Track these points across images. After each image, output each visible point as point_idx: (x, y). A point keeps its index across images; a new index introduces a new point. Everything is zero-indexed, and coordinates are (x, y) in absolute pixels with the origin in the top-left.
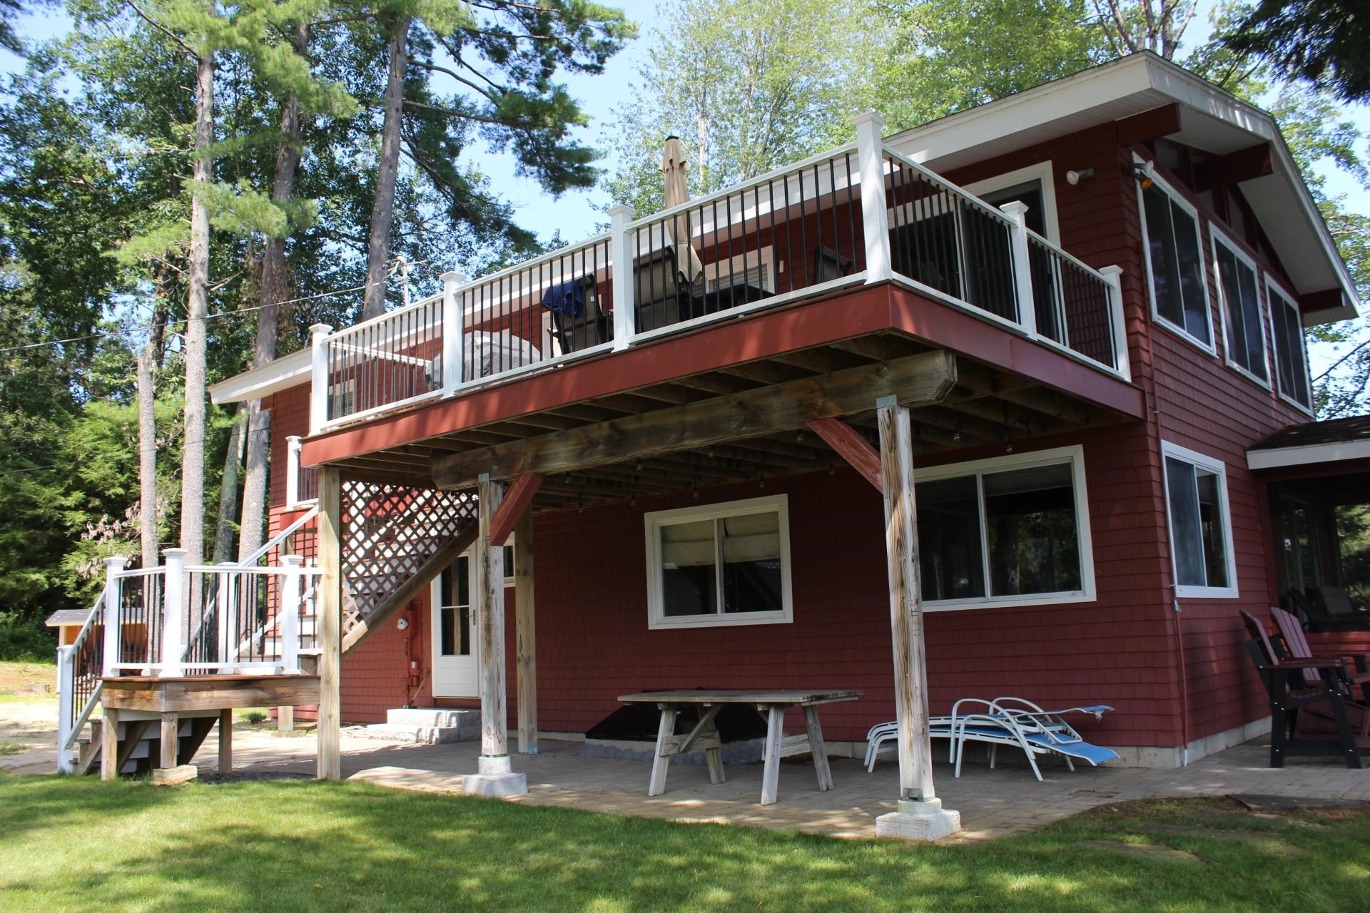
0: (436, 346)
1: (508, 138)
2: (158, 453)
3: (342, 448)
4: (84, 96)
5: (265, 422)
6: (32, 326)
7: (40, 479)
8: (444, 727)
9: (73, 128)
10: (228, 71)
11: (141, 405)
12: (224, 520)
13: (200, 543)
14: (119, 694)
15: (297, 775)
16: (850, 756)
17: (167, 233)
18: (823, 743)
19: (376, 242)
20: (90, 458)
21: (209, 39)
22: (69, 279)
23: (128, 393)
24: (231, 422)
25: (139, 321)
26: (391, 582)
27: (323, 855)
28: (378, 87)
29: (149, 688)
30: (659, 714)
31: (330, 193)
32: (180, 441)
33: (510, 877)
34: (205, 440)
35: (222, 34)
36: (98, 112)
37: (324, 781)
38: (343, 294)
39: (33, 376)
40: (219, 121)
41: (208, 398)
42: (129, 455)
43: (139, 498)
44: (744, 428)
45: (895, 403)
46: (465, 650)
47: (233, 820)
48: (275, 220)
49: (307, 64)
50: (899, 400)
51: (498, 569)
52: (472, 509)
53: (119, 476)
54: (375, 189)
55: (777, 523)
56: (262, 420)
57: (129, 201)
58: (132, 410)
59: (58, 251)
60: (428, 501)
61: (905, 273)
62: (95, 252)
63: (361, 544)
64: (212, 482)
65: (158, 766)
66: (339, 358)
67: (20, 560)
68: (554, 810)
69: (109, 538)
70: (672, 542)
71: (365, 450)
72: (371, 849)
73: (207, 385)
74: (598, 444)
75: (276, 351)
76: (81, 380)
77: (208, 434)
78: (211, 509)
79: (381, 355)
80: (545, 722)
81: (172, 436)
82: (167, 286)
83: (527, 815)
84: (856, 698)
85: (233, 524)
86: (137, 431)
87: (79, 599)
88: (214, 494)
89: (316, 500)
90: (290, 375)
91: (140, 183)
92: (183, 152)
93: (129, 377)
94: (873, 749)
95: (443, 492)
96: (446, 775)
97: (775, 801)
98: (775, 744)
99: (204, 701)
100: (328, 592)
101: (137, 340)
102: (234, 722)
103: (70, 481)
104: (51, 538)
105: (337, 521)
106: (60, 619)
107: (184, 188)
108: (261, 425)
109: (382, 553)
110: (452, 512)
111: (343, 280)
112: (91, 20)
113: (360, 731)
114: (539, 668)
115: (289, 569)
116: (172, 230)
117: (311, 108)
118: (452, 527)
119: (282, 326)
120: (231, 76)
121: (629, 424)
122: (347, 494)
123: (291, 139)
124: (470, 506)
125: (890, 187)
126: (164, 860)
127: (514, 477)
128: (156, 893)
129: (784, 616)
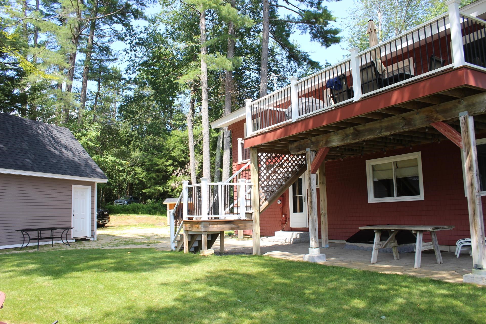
0: (289, 103)
1: (307, 28)
2: (195, 146)
3: (258, 141)
4: (165, 31)
5: (229, 134)
6: (154, 107)
7: (159, 156)
8: (295, 238)
9: (163, 42)
10: (210, 16)
11: (189, 131)
12: (217, 167)
13: (210, 176)
14: (188, 225)
15: (246, 253)
16: (449, 251)
17: (194, 73)
18: (438, 246)
19: (263, 69)
20: (174, 149)
21: (204, 6)
22: (164, 91)
23: (184, 127)
24: (218, 135)
25: (186, 103)
26: (276, 187)
27: (258, 280)
28: (260, 17)
29: (198, 224)
30: (374, 234)
31: (246, 55)
32: (202, 142)
33: (323, 290)
34: (209, 141)
35: (207, 4)
36: (170, 36)
37: (255, 256)
38: (252, 89)
39: (155, 123)
40: (208, 33)
41: (210, 127)
42: (186, 148)
43: (189, 162)
44: (405, 127)
45: (467, 114)
46: (301, 211)
47: (227, 268)
48: (229, 65)
49: (236, 10)
50: (469, 113)
51: (314, 182)
52: (303, 161)
53: (183, 154)
54: (261, 51)
55: (417, 163)
56: (228, 134)
57: (181, 63)
58: (186, 132)
59: (160, 82)
60: (288, 159)
61: (471, 62)
62: (171, 81)
63: (265, 174)
64: (212, 155)
65: (202, 249)
66: (255, 110)
67: (154, 183)
68: (336, 267)
69: (181, 175)
70: (376, 171)
71: (265, 142)
72: (273, 279)
73: (209, 123)
74: (349, 136)
75: (232, 110)
76: (169, 123)
77: (210, 139)
78: (213, 165)
79: (270, 108)
80: (331, 236)
81: (199, 141)
82: (194, 91)
83: (327, 269)
84: (452, 229)
85: (220, 169)
86: (188, 139)
87: (173, 195)
88: (213, 159)
89: (250, 160)
90: (237, 117)
91: (184, 57)
92: (197, 45)
93: (184, 122)
94: (459, 248)
95: (293, 155)
96: (297, 255)
97: (420, 267)
98: (419, 245)
99: (215, 228)
100: (255, 191)
101: (186, 110)
102: (225, 235)
103: (168, 157)
104: (163, 176)
105: (257, 166)
106: (167, 202)
107: (199, 57)
108: (228, 135)
109: (272, 177)
110: (296, 162)
111: (253, 84)
112: (167, 6)
113: (266, 239)
114: (328, 217)
115: (241, 184)
116: (195, 71)
117: (238, 25)
118: (296, 167)
119: (233, 101)
120: (211, 18)
121: (361, 128)
122: (260, 157)
123: (232, 37)
124: (302, 160)
125: (463, 28)
126: (207, 280)
127: (319, 149)
128: (206, 290)
129: (421, 197)
